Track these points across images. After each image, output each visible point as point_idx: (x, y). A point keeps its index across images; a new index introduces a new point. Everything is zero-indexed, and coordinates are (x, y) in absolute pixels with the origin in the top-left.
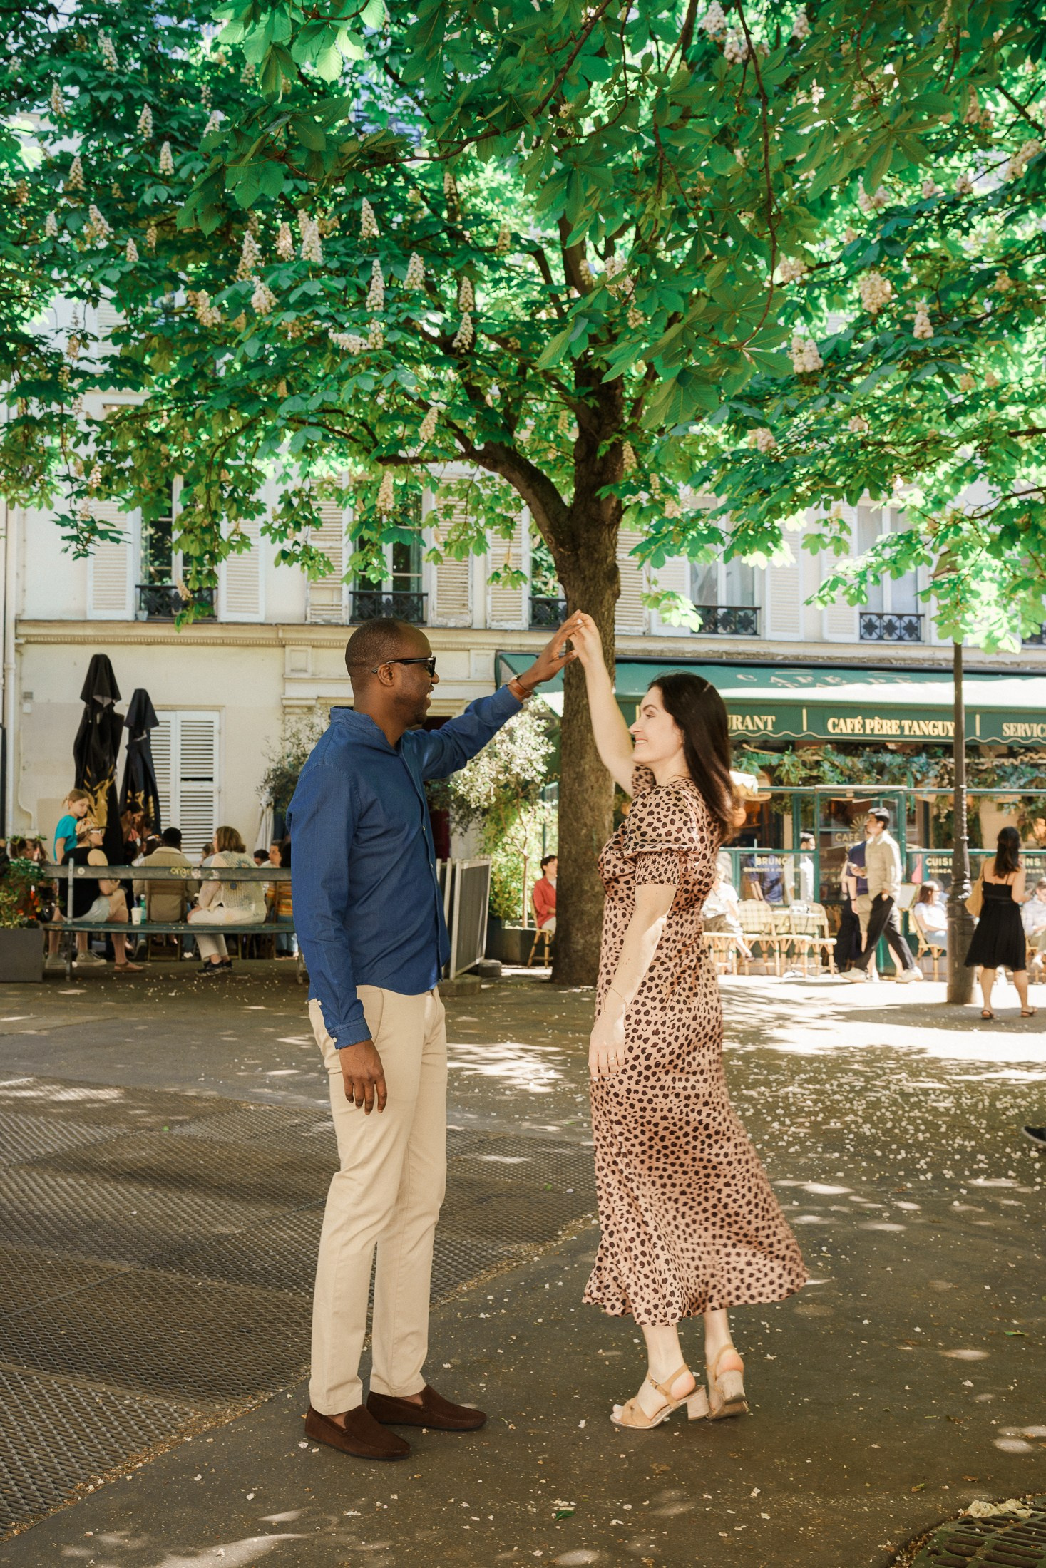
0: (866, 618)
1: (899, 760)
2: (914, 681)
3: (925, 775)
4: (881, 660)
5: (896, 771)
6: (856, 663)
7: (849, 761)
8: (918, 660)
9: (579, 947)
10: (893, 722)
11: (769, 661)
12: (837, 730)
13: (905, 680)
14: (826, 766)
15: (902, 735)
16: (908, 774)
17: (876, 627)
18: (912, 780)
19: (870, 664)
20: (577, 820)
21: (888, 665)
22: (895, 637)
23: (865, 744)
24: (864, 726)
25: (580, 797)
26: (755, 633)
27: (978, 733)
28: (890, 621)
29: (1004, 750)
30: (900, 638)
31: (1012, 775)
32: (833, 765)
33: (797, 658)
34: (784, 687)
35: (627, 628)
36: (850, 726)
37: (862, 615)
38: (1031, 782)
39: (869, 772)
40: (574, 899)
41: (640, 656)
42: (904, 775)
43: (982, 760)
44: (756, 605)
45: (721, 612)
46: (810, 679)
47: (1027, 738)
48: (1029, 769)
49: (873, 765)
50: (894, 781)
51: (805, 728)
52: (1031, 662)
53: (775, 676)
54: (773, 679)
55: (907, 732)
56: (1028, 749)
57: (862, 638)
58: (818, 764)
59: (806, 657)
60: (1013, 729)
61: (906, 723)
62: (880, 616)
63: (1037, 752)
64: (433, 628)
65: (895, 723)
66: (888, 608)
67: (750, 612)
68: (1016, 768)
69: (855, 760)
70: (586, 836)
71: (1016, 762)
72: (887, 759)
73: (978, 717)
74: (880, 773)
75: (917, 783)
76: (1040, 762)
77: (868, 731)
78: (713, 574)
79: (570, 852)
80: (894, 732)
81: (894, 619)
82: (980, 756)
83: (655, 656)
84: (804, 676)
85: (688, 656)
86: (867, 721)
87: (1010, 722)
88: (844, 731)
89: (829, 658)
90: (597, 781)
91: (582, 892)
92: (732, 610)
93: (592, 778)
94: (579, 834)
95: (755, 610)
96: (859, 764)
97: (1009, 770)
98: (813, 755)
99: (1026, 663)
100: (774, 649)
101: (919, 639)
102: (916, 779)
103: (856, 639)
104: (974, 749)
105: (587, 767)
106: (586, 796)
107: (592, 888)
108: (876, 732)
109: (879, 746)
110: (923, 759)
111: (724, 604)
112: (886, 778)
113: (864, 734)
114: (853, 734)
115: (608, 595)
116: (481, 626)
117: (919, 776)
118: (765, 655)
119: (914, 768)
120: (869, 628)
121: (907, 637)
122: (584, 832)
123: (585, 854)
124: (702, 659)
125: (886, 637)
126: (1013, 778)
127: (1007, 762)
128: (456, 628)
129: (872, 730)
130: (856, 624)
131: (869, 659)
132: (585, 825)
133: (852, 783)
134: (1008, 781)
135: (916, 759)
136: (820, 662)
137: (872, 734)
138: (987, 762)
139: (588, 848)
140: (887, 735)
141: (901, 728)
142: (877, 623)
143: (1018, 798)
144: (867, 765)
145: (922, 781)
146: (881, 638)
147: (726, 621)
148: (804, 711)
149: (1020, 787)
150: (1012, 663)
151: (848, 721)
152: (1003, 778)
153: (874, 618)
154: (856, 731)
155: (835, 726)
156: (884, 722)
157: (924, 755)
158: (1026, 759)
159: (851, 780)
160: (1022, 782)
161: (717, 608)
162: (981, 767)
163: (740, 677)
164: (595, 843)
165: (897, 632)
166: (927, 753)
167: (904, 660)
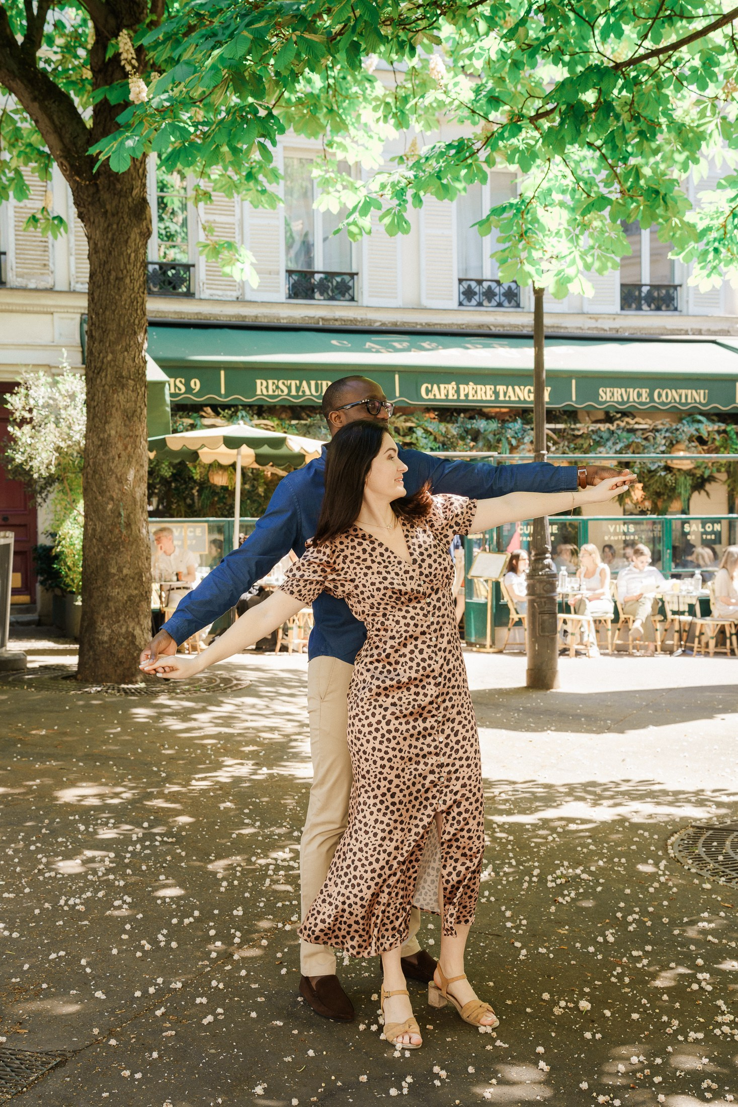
0: (465, 284)
1: (494, 425)
2: (511, 346)
3: (520, 441)
4: (480, 326)
5: (490, 437)
6: (455, 329)
7: (443, 427)
8: (517, 326)
9: (106, 638)
10: (488, 387)
11: (366, 327)
12: (431, 396)
13: (502, 346)
14: (419, 432)
15: (497, 399)
16: (503, 439)
17: (475, 294)
18: (508, 447)
19: (468, 331)
20: (102, 493)
21: (487, 331)
22: (494, 303)
23: (459, 410)
24: (458, 391)
25: (105, 468)
26: (352, 299)
27: (574, 398)
28: (489, 287)
29: (601, 416)
30: (500, 305)
31: (608, 440)
32: (426, 431)
33: (395, 324)
34: (378, 351)
35: (220, 293)
36: (443, 392)
37: (461, 281)
38: (628, 447)
39: (463, 438)
40: (100, 582)
41: (234, 321)
42: (499, 441)
43: (578, 426)
44: (354, 271)
45: (317, 277)
46: (405, 344)
47: (623, 403)
48: (625, 434)
49: (467, 431)
50: (490, 448)
51: (397, 394)
52: (630, 328)
53: (370, 342)
54: (368, 345)
55: (501, 398)
56: (625, 414)
57: (461, 304)
58: (411, 430)
59: (404, 323)
60: (609, 394)
61: (501, 389)
62: (480, 282)
63: (634, 417)
64: (12, 289)
65: (489, 388)
66: (487, 275)
67: (347, 278)
68: (612, 433)
69: (450, 426)
70: (112, 511)
71: (613, 427)
72: (481, 424)
73: (574, 382)
74: (475, 439)
75: (513, 449)
76: (637, 426)
77: (462, 397)
78: (310, 238)
79: (94, 530)
80: (488, 398)
81: (494, 285)
82: (576, 421)
83: (248, 322)
84: (398, 342)
85: (284, 322)
86: (462, 387)
87: (606, 387)
88: (438, 397)
89: (428, 324)
90: (126, 448)
91: (108, 574)
92: (330, 275)
93: (120, 445)
94: (104, 510)
95: (352, 275)
96: (453, 430)
97: (605, 435)
98: (406, 421)
99: (625, 329)
100: (371, 315)
101: (518, 306)
102: (510, 443)
103: (455, 305)
104: (572, 415)
105: (113, 433)
106: (112, 466)
107: (120, 570)
108: (470, 397)
109: (475, 412)
110: (518, 425)
111: (321, 269)
112: (480, 444)
113: (458, 400)
114: (447, 400)
115: (134, 234)
116: (66, 288)
117: (514, 442)
118: (362, 321)
119: (509, 434)
120: (469, 294)
121: (506, 304)
122: (110, 506)
123: (111, 532)
124: (298, 324)
125: (485, 303)
126: (610, 444)
127: (603, 427)
128: (36, 290)
129: (467, 395)
130: (455, 291)
131: (468, 326)
132: (112, 499)
133: (447, 450)
134: (604, 446)
135: (511, 425)
136: (419, 328)
137: (467, 400)
138: (583, 427)
139: (114, 525)
140: (482, 401)
141: (496, 393)
142: (477, 290)
143: (615, 463)
144: (461, 431)
145: (517, 447)
146: (480, 304)
147: (323, 288)
148: (397, 377)
149: (616, 452)
150: (611, 329)
151: (442, 386)
152: (598, 444)
153: (473, 284)
154: (450, 397)
155: (428, 391)
156: (479, 387)
157: (519, 421)
158: (622, 424)
159: (444, 447)
160: (618, 447)
161: (313, 273)
162: (577, 433)
163: (334, 342)
164: (123, 520)
165: (497, 298)
166: (523, 418)
167: (503, 326)
